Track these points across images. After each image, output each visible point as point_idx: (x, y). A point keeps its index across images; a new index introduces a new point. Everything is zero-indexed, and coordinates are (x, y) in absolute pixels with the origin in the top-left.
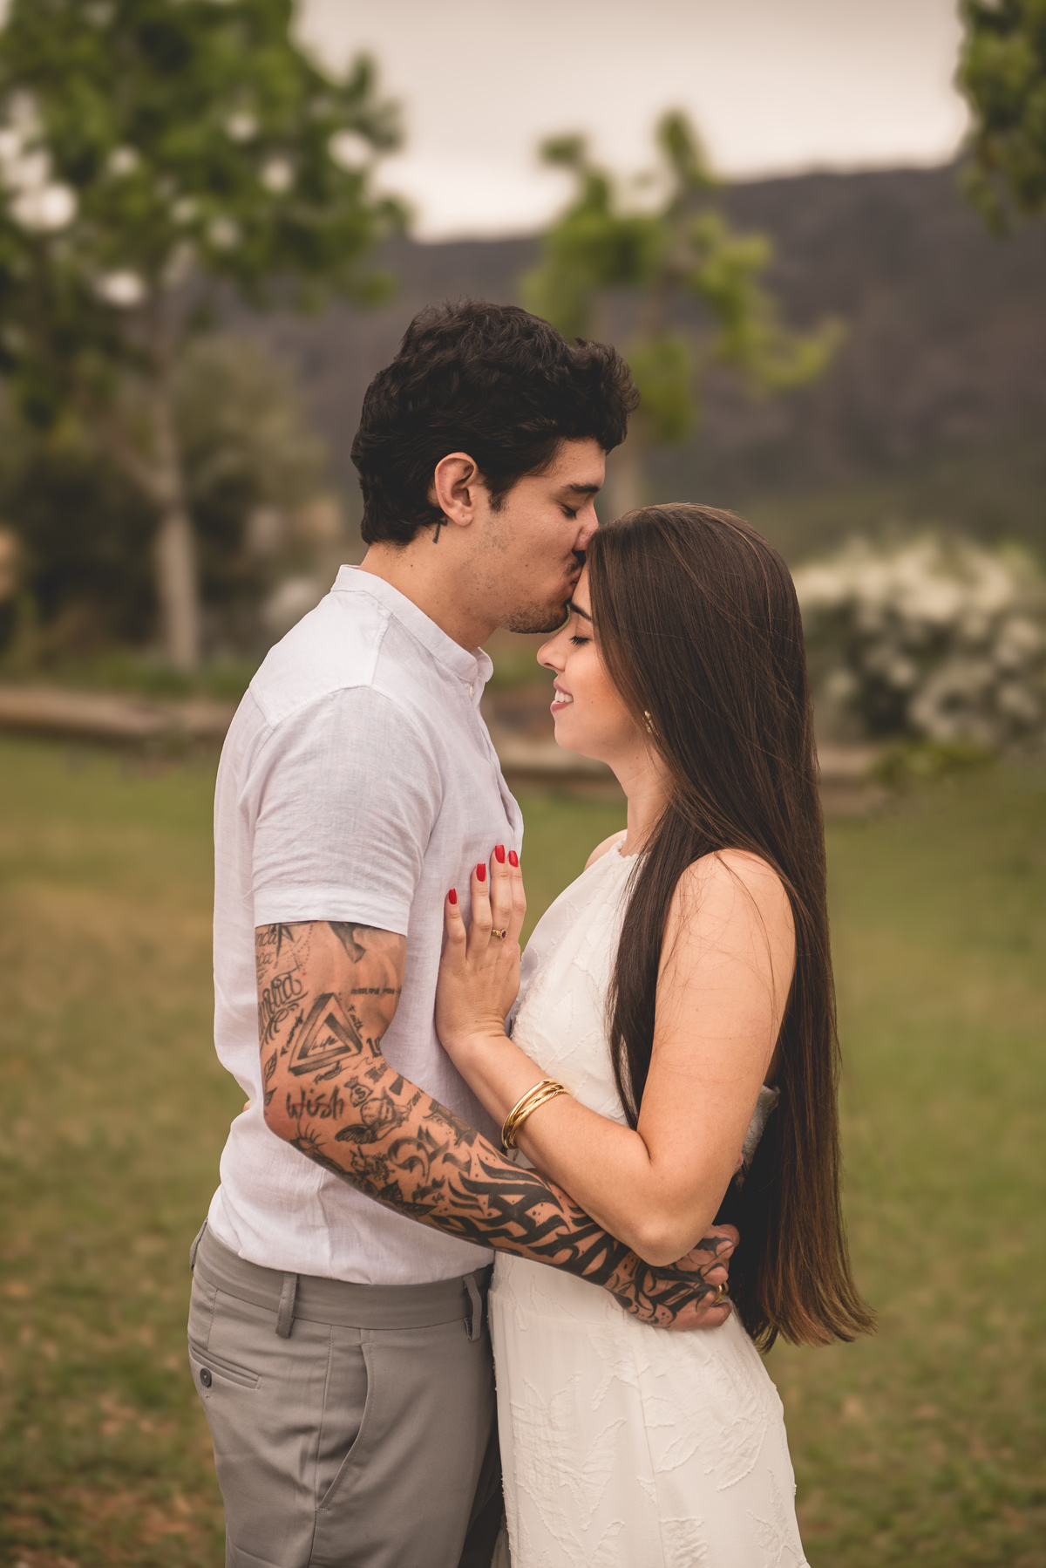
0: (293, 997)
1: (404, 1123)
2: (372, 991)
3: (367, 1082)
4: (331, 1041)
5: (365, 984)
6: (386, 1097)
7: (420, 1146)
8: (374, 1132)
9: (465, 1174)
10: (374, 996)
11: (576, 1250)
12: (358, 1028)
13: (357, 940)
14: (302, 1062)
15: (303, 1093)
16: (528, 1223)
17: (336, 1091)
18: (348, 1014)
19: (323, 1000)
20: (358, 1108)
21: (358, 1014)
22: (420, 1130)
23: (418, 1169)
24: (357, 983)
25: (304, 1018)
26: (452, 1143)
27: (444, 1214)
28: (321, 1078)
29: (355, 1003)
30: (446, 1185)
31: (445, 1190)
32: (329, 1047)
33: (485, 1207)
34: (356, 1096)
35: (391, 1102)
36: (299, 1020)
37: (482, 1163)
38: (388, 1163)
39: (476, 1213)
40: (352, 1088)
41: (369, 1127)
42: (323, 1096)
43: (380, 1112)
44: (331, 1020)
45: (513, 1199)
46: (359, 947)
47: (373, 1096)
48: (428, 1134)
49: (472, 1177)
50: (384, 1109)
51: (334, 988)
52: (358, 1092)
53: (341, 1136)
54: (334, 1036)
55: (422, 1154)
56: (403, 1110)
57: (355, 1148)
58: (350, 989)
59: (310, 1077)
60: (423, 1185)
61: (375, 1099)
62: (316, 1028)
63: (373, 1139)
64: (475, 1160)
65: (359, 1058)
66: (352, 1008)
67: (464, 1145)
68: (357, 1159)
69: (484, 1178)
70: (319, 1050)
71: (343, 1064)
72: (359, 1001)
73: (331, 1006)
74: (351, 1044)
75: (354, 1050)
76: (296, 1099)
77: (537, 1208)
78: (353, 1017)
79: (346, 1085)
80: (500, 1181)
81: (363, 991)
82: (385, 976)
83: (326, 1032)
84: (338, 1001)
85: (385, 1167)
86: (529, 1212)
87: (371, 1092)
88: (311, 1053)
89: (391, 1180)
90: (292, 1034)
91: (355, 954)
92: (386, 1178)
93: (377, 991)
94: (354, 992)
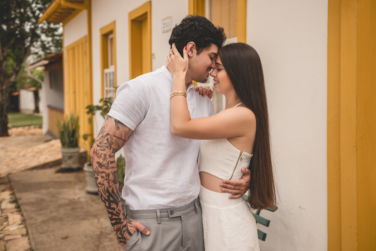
0: (103, 131)
1: (107, 170)
2: (118, 137)
3: (108, 156)
4: (106, 144)
5: (117, 135)
6: (108, 162)
7: (106, 176)
8: (102, 166)
9: (108, 188)
10: (118, 139)
11: (112, 216)
12: (112, 144)
13: (119, 126)
14: (99, 144)
15: (97, 150)
16: (110, 205)
17: (101, 154)
18: (111, 140)
19: (108, 134)
20: (103, 160)
21: (113, 141)
22: (109, 173)
23: (103, 179)
24: (115, 134)
25: (103, 136)
26: (112, 181)
27: (100, 190)
28: (100, 150)
29: (113, 138)
30: (104, 186)
31: (103, 187)
32: (105, 145)
33: (106, 196)
34: (104, 158)
35: (108, 164)
36: (102, 136)
37: (113, 188)
38: (100, 174)
39: (104, 195)
40: (104, 155)
41: (102, 165)
42: (99, 153)
43: (105, 164)
44: (107, 139)
45: (111, 199)
46: (118, 127)
47: (106, 160)
48: (109, 175)
49: (109, 189)
50: (106, 164)
51: (110, 133)
52: (105, 157)
53: (97, 162)
54: (107, 143)
55: (105, 177)
56: (109, 167)
57: (98, 166)
58: (113, 135)
59: (99, 148)
60: (101, 182)
61: (106, 161)
62: (104, 139)
63: (101, 168)
64: (112, 187)
65: (109, 151)
66: (112, 139)
67: (113, 183)
68: (97, 169)
69: (111, 191)
70: (103, 144)
71: (106, 150)
72: (114, 138)
73: (109, 136)
74: (109, 147)
75: (109, 148)
76: (95, 151)
77: (113, 204)
78: (112, 141)
79: (104, 154)
80: (112, 194)
81: (116, 137)
82: (122, 136)
83: (106, 141)
84: (110, 136)
85: (99, 174)
86: (112, 203)
87: (107, 159)
88: (102, 144)
89: (98, 177)
90: (100, 138)
91: (117, 128)
92: (98, 176)
93: (119, 138)
94: (114, 136)
